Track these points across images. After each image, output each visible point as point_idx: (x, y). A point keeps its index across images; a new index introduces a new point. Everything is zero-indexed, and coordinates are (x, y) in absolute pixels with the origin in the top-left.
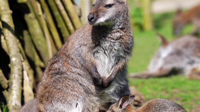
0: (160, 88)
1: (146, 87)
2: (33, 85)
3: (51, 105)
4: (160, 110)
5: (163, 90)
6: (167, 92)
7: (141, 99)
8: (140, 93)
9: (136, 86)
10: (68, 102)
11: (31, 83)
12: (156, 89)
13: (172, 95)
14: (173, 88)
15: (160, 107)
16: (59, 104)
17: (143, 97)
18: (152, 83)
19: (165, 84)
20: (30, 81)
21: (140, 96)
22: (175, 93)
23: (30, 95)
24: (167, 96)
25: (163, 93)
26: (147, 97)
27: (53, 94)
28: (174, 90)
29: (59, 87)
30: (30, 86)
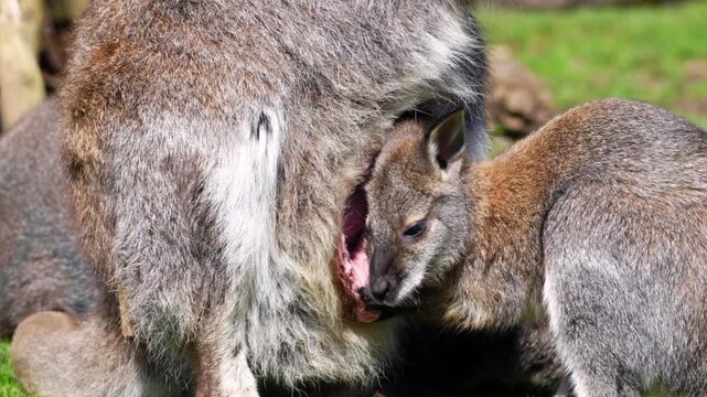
0: (626, 54)
1: (562, 52)
2: (42, 36)
3: (135, 124)
4: (607, 152)
5: (638, 64)
6: (658, 75)
7: (539, 106)
8: (532, 77)
9: (516, 44)
10: (218, 108)
11: (32, 28)
12: (606, 60)
13: (679, 88)
14: (686, 55)
15: (609, 141)
16: (168, 122)
17: (546, 96)
18: (587, 30)
19: (649, 35)
20: (27, 16)
21: (533, 93)
22: (693, 78)
23: (28, 83)
24: (658, 90)
25: (640, 78)
26: (567, 93)
27: (142, 74)
28: (691, 66)
29: (177, 44)
30: (25, 39)
